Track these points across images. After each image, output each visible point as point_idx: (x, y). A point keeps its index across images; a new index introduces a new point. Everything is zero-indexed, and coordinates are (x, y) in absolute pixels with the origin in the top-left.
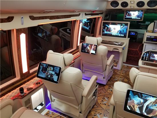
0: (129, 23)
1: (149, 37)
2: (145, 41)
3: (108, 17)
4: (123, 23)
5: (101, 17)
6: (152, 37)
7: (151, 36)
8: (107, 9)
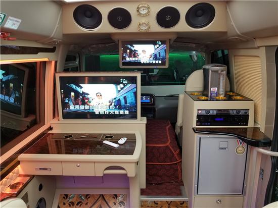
0: (139, 76)
1: (204, 113)
2: (195, 126)
3: (77, 63)
4: (123, 77)
5: (50, 62)
6: (211, 113)
7: (208, 111)
8: (65, 35)
